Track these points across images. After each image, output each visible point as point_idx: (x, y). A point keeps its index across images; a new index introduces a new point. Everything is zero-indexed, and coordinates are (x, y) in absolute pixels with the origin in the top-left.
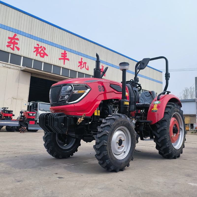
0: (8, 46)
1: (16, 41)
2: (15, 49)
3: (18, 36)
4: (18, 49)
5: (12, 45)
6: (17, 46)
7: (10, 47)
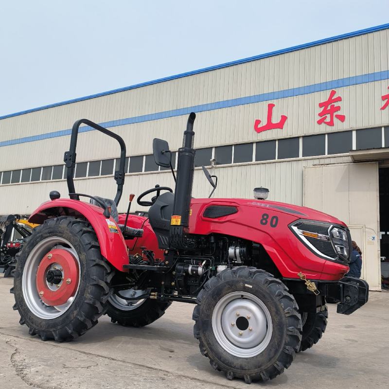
0: (320, 122)
1: (336, 104)
2: (335, 120)
3: (339, 93)
4: (342, 118)
5: (328, 116)
6: (339, 113)
7: (325, 121)
